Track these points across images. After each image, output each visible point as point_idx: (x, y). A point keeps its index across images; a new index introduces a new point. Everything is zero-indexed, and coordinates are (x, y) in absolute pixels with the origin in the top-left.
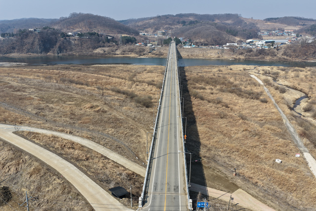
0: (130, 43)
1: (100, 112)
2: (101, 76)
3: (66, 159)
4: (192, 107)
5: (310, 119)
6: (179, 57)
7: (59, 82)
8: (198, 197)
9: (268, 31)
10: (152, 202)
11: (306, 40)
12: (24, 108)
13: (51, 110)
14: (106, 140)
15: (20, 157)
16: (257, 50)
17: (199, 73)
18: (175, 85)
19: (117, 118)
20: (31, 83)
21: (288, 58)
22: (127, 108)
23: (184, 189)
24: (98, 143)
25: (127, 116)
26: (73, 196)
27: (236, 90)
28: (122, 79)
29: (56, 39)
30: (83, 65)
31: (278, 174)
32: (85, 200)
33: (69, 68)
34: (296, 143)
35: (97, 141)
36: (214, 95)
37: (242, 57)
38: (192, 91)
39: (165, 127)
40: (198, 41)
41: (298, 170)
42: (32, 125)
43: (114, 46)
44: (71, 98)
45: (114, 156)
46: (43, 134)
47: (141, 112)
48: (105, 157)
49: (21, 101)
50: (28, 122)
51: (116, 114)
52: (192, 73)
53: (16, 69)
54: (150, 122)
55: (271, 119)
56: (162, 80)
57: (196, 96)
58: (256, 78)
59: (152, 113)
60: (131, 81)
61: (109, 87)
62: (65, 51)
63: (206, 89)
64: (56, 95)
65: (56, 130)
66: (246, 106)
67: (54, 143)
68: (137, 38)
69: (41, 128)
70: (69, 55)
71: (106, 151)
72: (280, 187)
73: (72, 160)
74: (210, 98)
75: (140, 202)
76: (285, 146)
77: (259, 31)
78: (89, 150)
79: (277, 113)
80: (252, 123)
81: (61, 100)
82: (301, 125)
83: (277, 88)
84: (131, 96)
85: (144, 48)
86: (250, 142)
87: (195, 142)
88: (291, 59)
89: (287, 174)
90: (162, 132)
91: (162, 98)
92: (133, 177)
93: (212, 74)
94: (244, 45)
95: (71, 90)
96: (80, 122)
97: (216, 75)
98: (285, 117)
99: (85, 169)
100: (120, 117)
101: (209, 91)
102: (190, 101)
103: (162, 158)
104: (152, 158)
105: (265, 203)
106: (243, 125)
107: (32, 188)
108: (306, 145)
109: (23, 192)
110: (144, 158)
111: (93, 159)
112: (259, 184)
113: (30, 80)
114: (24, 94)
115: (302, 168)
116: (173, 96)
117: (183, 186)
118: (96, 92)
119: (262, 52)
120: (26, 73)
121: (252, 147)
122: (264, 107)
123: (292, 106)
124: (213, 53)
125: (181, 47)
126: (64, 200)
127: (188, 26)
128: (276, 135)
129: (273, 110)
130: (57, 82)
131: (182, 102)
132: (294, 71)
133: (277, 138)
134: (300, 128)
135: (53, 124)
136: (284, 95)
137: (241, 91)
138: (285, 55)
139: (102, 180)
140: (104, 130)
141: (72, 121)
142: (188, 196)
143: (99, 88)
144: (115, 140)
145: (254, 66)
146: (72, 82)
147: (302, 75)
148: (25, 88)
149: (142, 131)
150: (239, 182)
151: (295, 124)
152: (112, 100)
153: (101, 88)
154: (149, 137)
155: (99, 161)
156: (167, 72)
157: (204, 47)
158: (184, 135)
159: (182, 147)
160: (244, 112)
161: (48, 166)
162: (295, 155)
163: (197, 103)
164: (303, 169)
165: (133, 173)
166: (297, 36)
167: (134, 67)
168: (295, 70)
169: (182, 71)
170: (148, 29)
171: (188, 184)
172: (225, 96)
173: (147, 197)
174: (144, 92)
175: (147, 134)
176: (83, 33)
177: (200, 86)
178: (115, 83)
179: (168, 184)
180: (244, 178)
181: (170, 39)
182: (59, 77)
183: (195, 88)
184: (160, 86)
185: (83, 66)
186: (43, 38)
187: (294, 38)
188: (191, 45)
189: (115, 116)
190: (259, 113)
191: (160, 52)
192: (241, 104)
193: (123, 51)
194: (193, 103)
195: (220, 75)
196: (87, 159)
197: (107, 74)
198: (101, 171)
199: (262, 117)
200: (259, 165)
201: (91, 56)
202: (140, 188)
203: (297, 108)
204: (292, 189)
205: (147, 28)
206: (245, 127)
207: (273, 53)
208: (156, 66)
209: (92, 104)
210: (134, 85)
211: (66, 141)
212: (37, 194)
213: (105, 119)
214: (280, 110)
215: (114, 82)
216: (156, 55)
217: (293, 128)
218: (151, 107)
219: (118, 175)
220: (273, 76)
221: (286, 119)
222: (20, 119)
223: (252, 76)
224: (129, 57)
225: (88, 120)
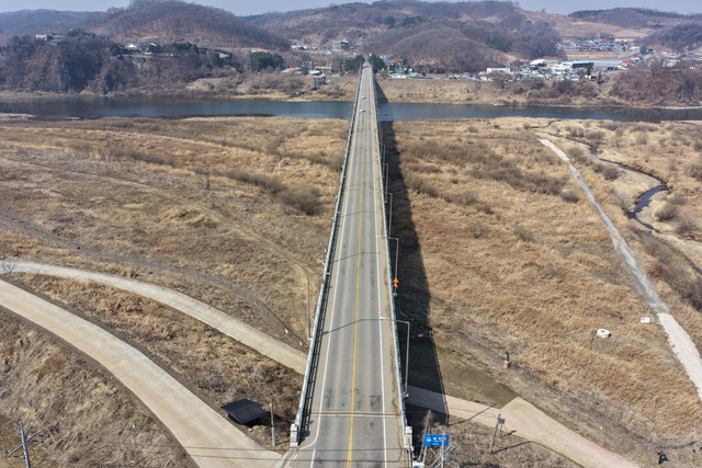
0: (269, 67)
1: (203, 227)
2: (203, 143)
3: (124, 337)
4: (410, 214)
5: (672, 238)
6: (381, 100)
7: (107, 157)
8: (426, 423)
9: (579, 39)
10: (321, 434)
11: (662, 61)
12: (25, 220)
13: (89, 222)
14: (217, 291)
15: (14, 333)
16: (554, 84)
17: (425, 135)
18: (371, 163)
19: (241, 240)
20: (42, 160)
21: (623, 101)
22: (263, 215)
23: (393, 402)
24: (198, 297)
25: (265, 235)
26: (139, 423)
27: (508, 175)
28: (252, 150)
29: (100, 59)
30: (164, 118)
31: (603, 362)
32: (166, 431)
33: (131, 126)
34: (641, 292)
35: (194, 294)
36: (460, 185)
37: (521, 99)
38: (411, 176)
39: (349, 260)
40: (422, 62)
41: (647, 352)
42: (45, 258)
43: (232, 74)
44: (135, 195)
45: (233, 328)
46: (69, 279)
47: (296, 226)
48: (213, 330)
49: (18, 202)
50: (34, 251)
51: (239, 231)
52: (411, 135)
53: (7, 128)
54: (315, 249)
55: (585, 239)
56: (343, 152)
57: (419, 188)
58: (552, 146)
59: (320, 228)
60: (273, 154)
61: (221, 168)
62: (120, 86)
63: (441, 172)
64: (100, 189)
65: (99, 270)
66: (531, 209)
67: (94, 299)
68: (286, 56)
69: (65, 266)
70: (131, 96)
71: (215, 315)
72: (607, 391)
73: (137, 340)
74: (450, 191)
75: (294, 435)
76: (618, 298)
77: (559, 41)
78: (177, 316)
79: (600, 226)
80: (545, 247)
81: (112, 199)
82: (652, 251)
83: (598, 170)
84: (273, 189)
85: (302, 78)
86: (540, 291)
87: (418, 292)
88: (628, 103)
89: (622, 362)
90: (343, 271)
91: (342, 195)
92: (277, 375)
93: (455, 138)
94: (525, 72)
95: (134, 177)
96: (156, 249)
97: (464, 139)
98: (617, 233)
99: (164, 358)
100: (247, 238)
101: (448, 176)
102: (406, 199)
103: (342, 332)
104: (320, 332)
105: (574, 428)
106: (524, 253)
107: (44, 405)
108: (663, 297)
109: (24, 414)
110: (303, 331)
111: (185, 336)
112: (561, 384)
113: (40, 153)
114: (26, 185)
115: (655, 348)
116: (368, 188)
117: (391, 395)
118: (192, 180)
119: (564, 87)
120: (32, 138)
121: (545, 302)
122: (571, 211)
123: (632, 208)
124: (456, 91)
125: (385, 76)
126: (118, 432)
127: (401, 29)
128: (598, 273)
129: (591, 219)
130: (103, 158)
131: (389, 201)
132: (635, 130)
133: (600, 281)
134: (650, 258)
135: (94, 255)
136: (615, 184)
137: (519, 176)
138: (616, 94)
139: (205, 386)
140: (211, 267)
141: (137, 248)
142: (402, 420)
143: (198, 172)
144: (237, 291)
145: (547, 120)
146: (136, 157)
147: (653, 138)
148: (29, 172)
149: (298, 269)
150: (516, 381)
151: (640, 249)
152: (230, 198)
153: (204, 170)
154: (313, 284)
155: (199, 340)
156: (355, 134)
157: (437, 77)
158: (393, 278)
159: (389, 306)
160: (527, 224)
161: (81, 353)
162: (639, 319)
163: (420, 203)
164: (657, 349)
165: (279, 367)
166: (643, 52)
167: (280, 122)
168: (639, 129)
169: (386, 132)
170: (311, 37)
171: (403, 390)
172: (484, 187)
173: (310, 422)
174: (301, 179)
175: (309, 276)
176: (161, 45)
177: (429, 164)
178: (236, 160)
179: (357, 391)
180: (528, 373)
181: (360, 59)
182: (107, 146)
183: (416, 169)
184: (339, 166)
185: (163, 121)
186: (68, 56)
187: (635, 56)
188: (406, 72)
189: (235, 234)
190: (559, 225)
191: (337, 88)
192: (519, 205)
193: (254, 87)
194: (412, 204)
195: (473, 140)
196: (172, 337)
197: (219, 139)
198: (203, 364)
199: (567, 234)
200: (560, 343)
201: (181, 97)
202: (293, 400)
203: (642, 212)
204: (633, 395)
205: (308, 33)
206: (528, 256)
207: (591, 89)
208: (328, 120)
209: (183, 207)
210: (279, 164)
211: (122, 295)
212: (56, 419)
213: (214, 243)
214: (606, 218)
215: (234, 156)
216: (330, 94)
217: (634, 258)
218: (318, 214)
219: (244, 371)
220: (590, 141)
221: (619, 237)
222: (15, 246)
223: (543, 141)
224: (267, 100)
225: (174, 245)
